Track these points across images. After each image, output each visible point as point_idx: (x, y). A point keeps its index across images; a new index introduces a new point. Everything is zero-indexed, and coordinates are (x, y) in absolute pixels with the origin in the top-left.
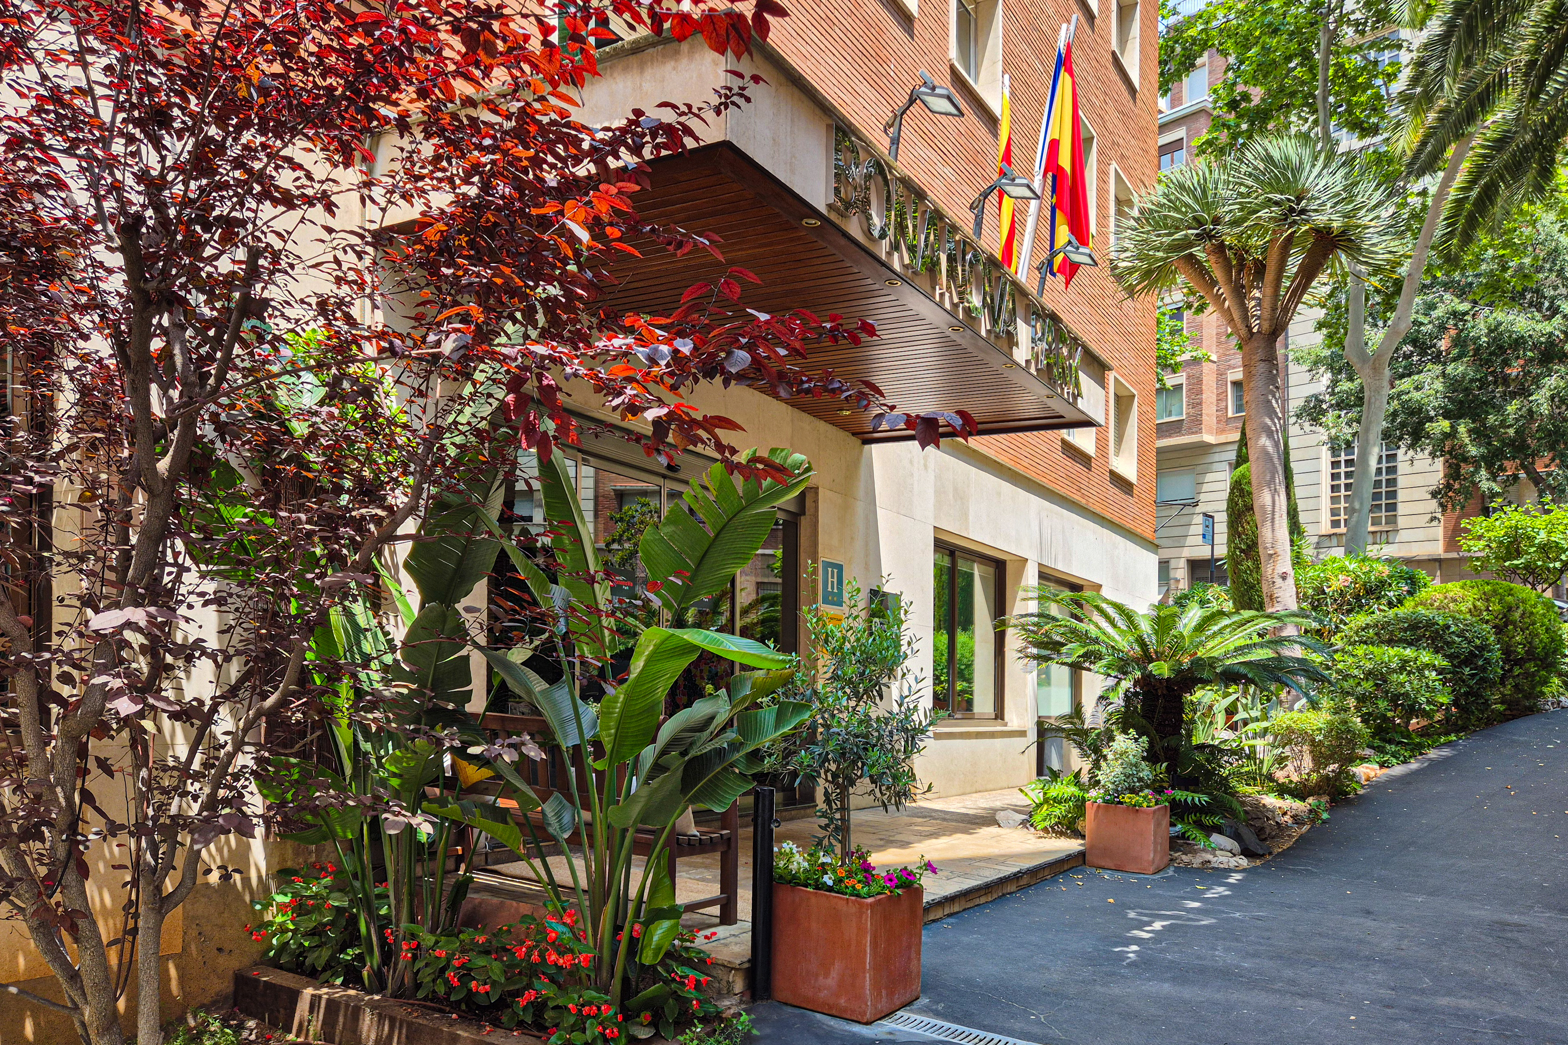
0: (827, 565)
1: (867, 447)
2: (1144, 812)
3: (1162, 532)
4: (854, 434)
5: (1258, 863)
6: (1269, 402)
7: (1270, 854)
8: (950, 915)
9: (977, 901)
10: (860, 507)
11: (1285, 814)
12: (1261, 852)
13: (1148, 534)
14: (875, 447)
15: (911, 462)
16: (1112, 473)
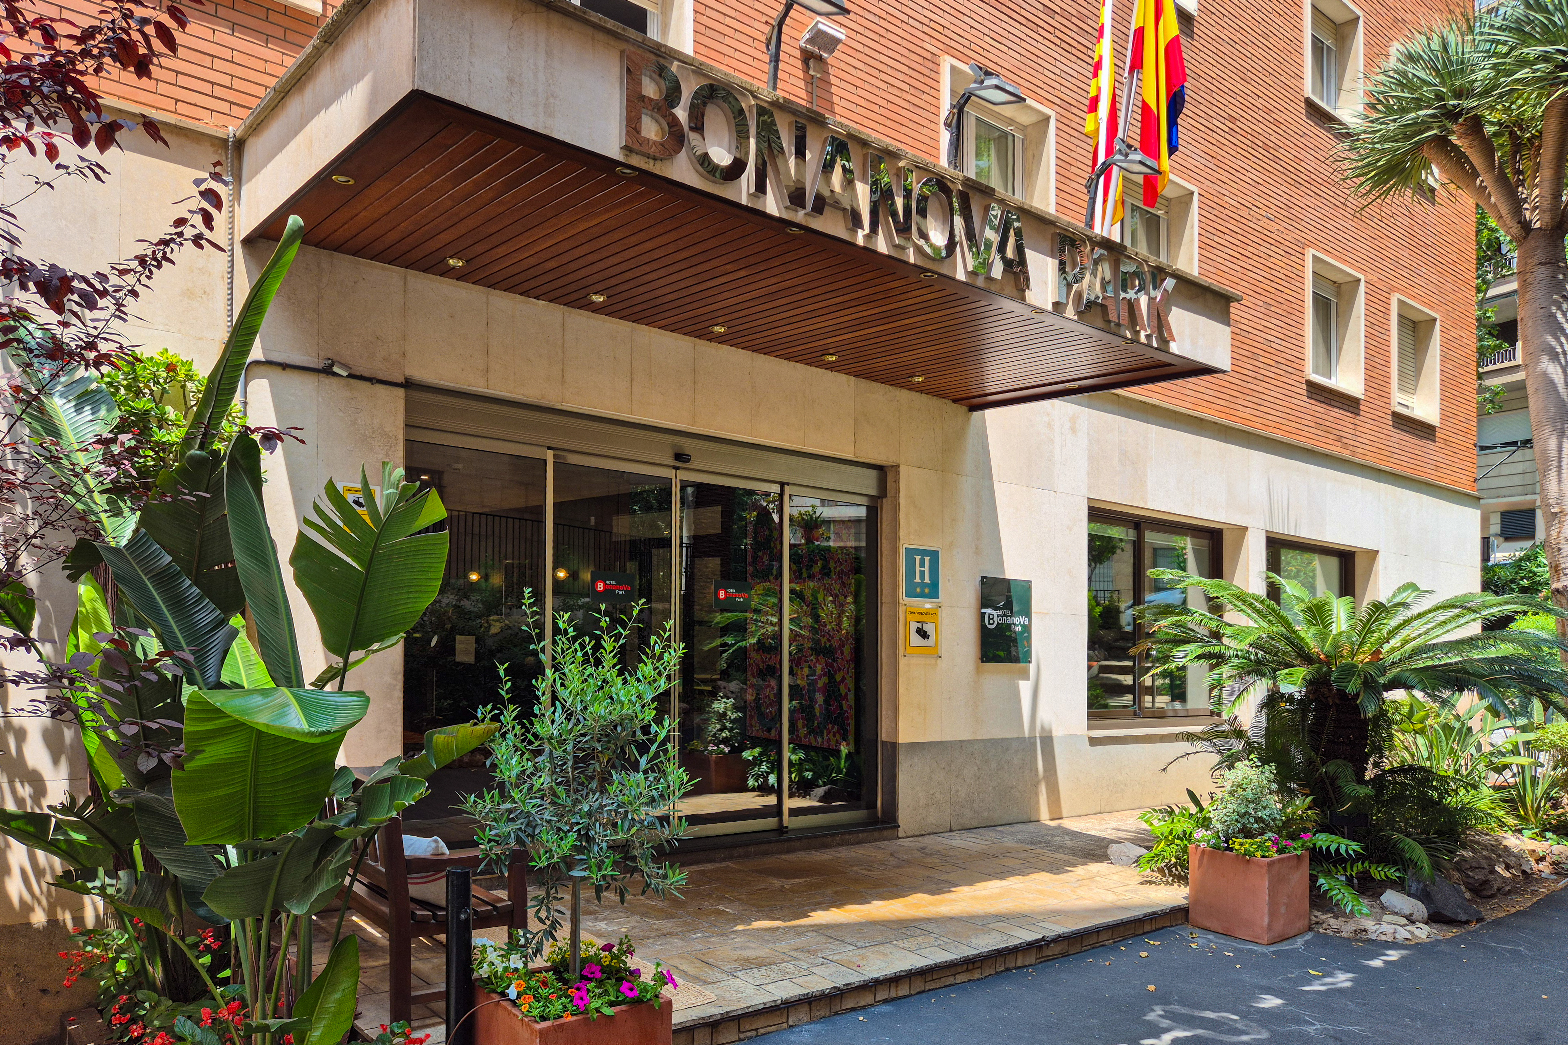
0: (910, 553)
1: (976, 414)
2: (1257, 864)
3: (1483, 484)
4: (955, 401)
5: (1452, 932)
6: (1553, 316)
7: (1480, 920)
8: (885, 1001)
9: (951, 980)
10: (966, 485)
11: (1542, 859)
12: (1463, 917)
13: (1465, 486)
14: (989, 413)
15: (1050, 426)
16: (1395, 415)
